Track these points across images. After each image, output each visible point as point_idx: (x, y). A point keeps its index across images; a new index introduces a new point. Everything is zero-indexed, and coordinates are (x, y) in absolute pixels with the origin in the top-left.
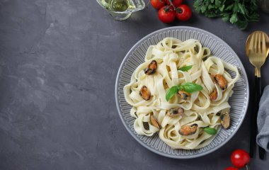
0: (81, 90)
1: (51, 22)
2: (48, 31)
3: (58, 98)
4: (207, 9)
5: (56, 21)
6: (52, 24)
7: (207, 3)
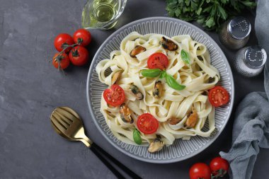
0: (46, 106)
1: (10, 32)
2: (6, 43)
3: (20, 116)
4: (182, 12)
5: (15, 31)
6: (11, 34)
7: (182, 5)
